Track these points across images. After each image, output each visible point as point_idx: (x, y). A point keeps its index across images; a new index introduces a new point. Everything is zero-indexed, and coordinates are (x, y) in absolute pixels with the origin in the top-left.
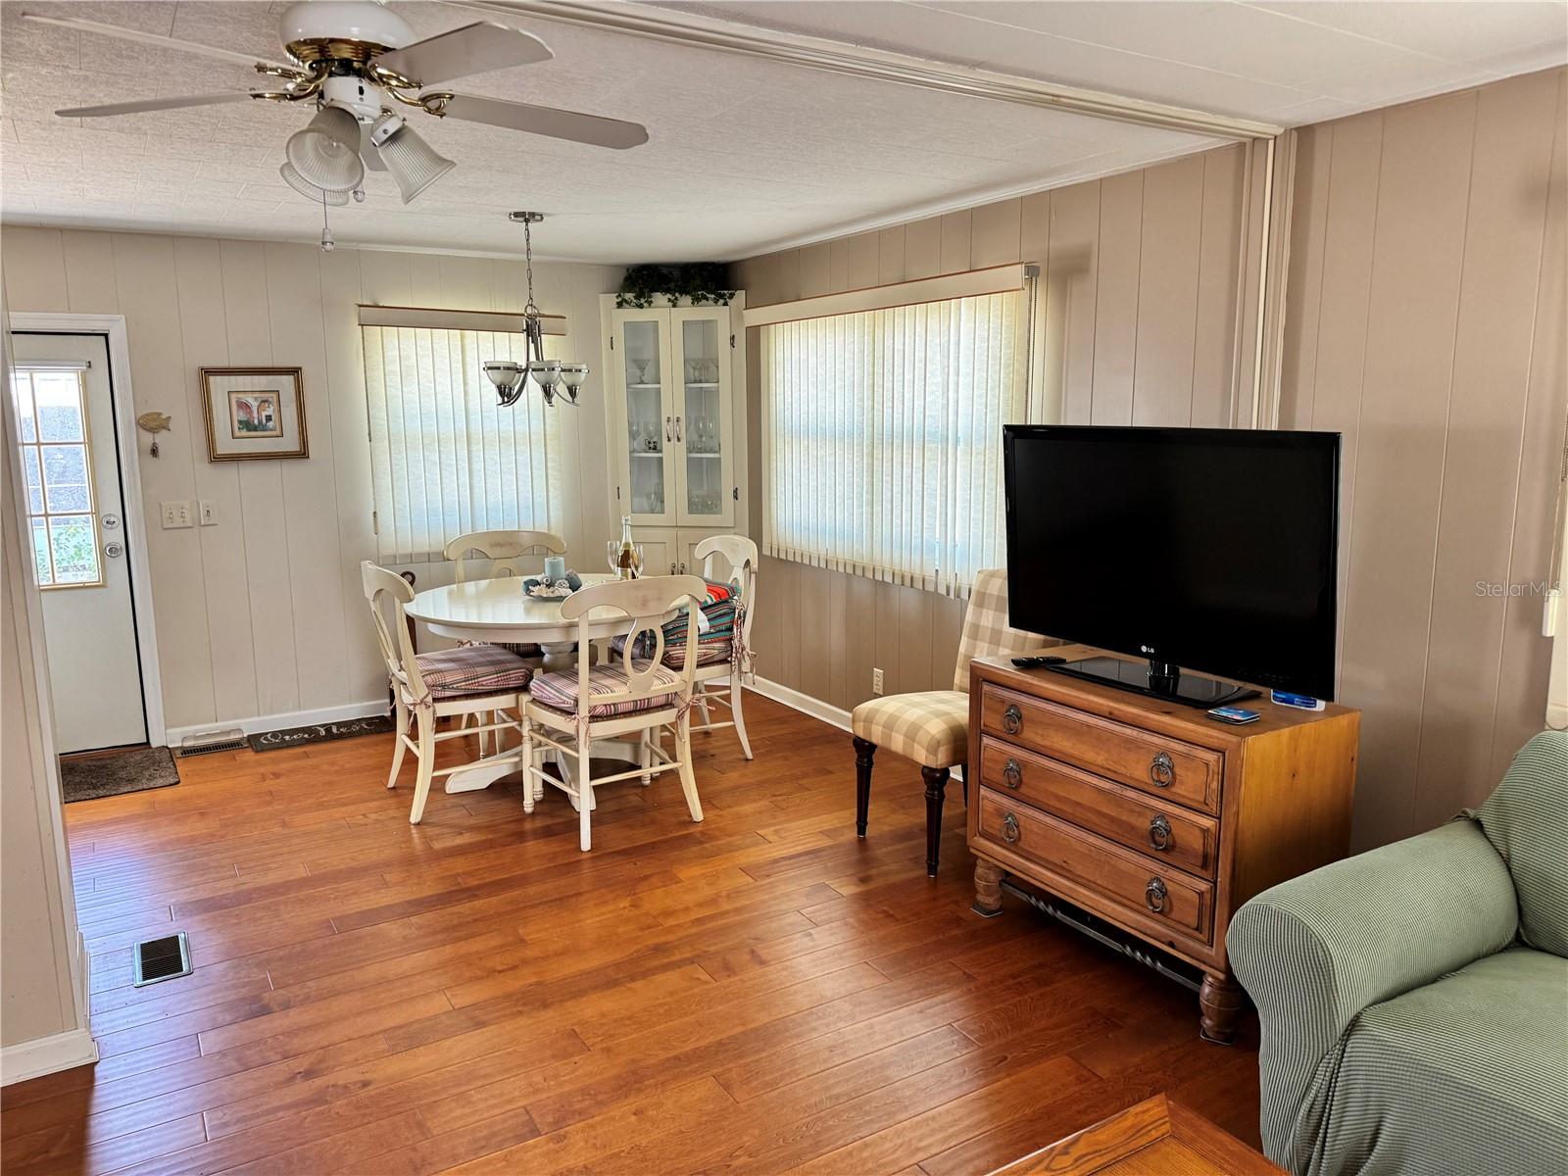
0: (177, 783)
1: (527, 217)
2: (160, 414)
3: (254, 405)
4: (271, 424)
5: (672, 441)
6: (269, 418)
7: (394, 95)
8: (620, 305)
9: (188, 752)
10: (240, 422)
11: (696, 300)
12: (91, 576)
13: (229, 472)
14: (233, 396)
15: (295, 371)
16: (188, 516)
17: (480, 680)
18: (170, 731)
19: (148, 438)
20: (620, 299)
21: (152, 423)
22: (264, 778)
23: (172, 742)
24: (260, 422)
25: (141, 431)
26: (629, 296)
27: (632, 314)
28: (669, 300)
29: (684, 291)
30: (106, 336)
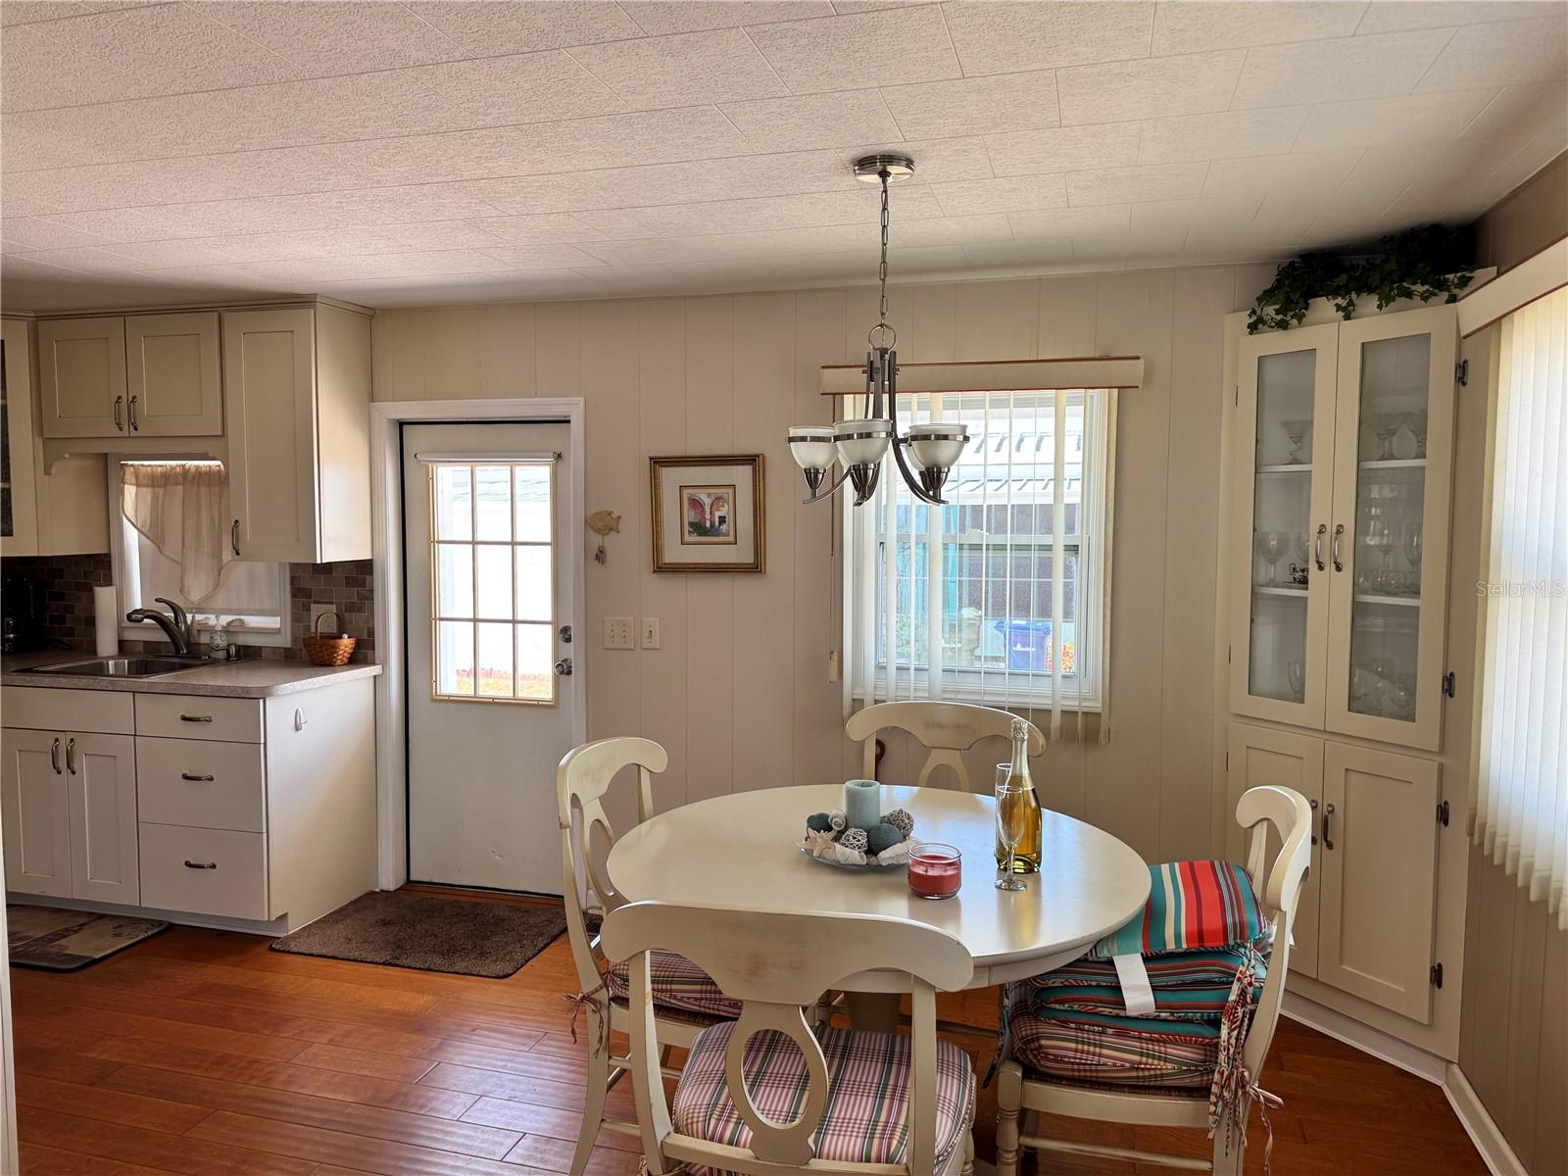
0: (512, 974)
2: (612, 512)
3: (707, 501)
4: (724, 527)
5: (1327, 569)
6: (722, 520)
8: (1253, 328)
10: (691, 524)
12: (544, 692)
13: (673, 587)
14: (686, 492)
16: (629, 636)
19: (596, 540)
20: (1254, 318)
21: (601, 524)
24: (712, 525)
25: (592, 533)
26: (1270, 311)
27: (1273, 342)
28: (1339, 307)
29: (1365, 287)
30: (568, 423)
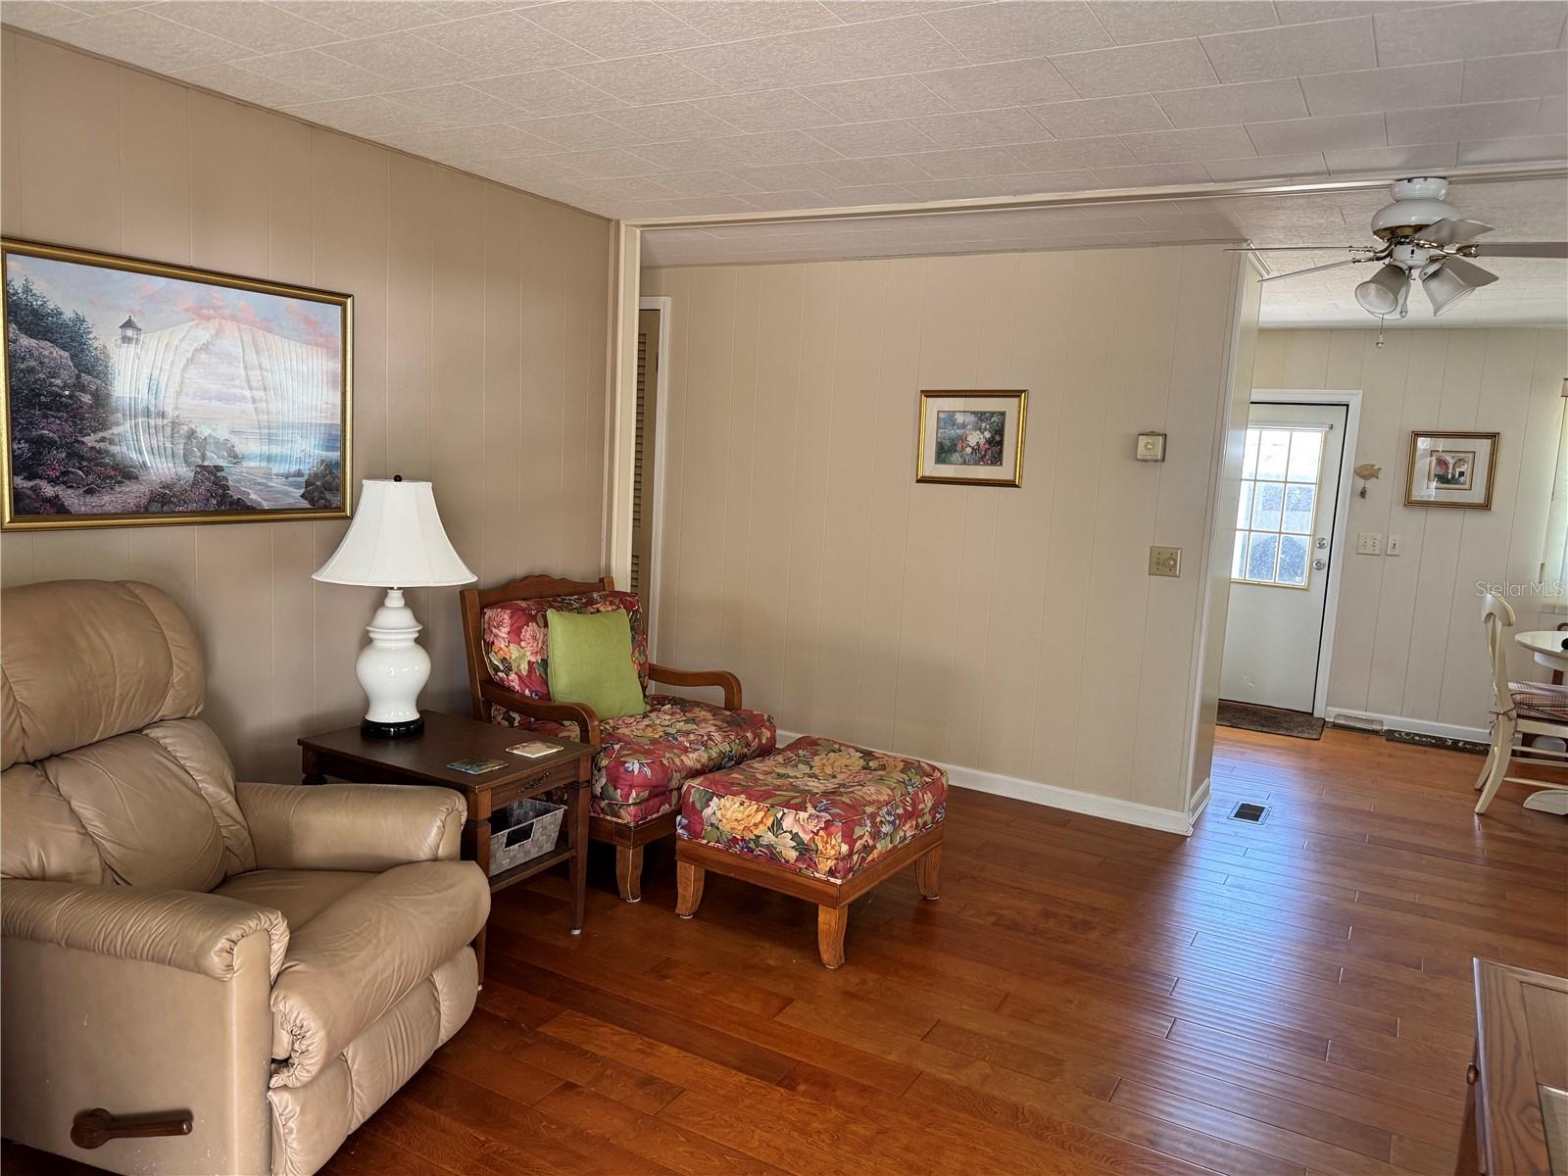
0: (1318, 739)
2: (1374, 466)
3: (1451, 462)
4: (1462, 479)
6: (1462, 474)
9: (1336, 726)
10: (1437, 476)
12: (1300, 580)
13: (1418, 516)
14: (1435, 454)
15: (1493, 436)
16: (1378, 546)
18: (1329, 708)
19: (1361, 483)
21: (1367, 473)
23: (1329, 717)
24: (1453, 477)
25: (1357, 478)
30: (1348, 406)
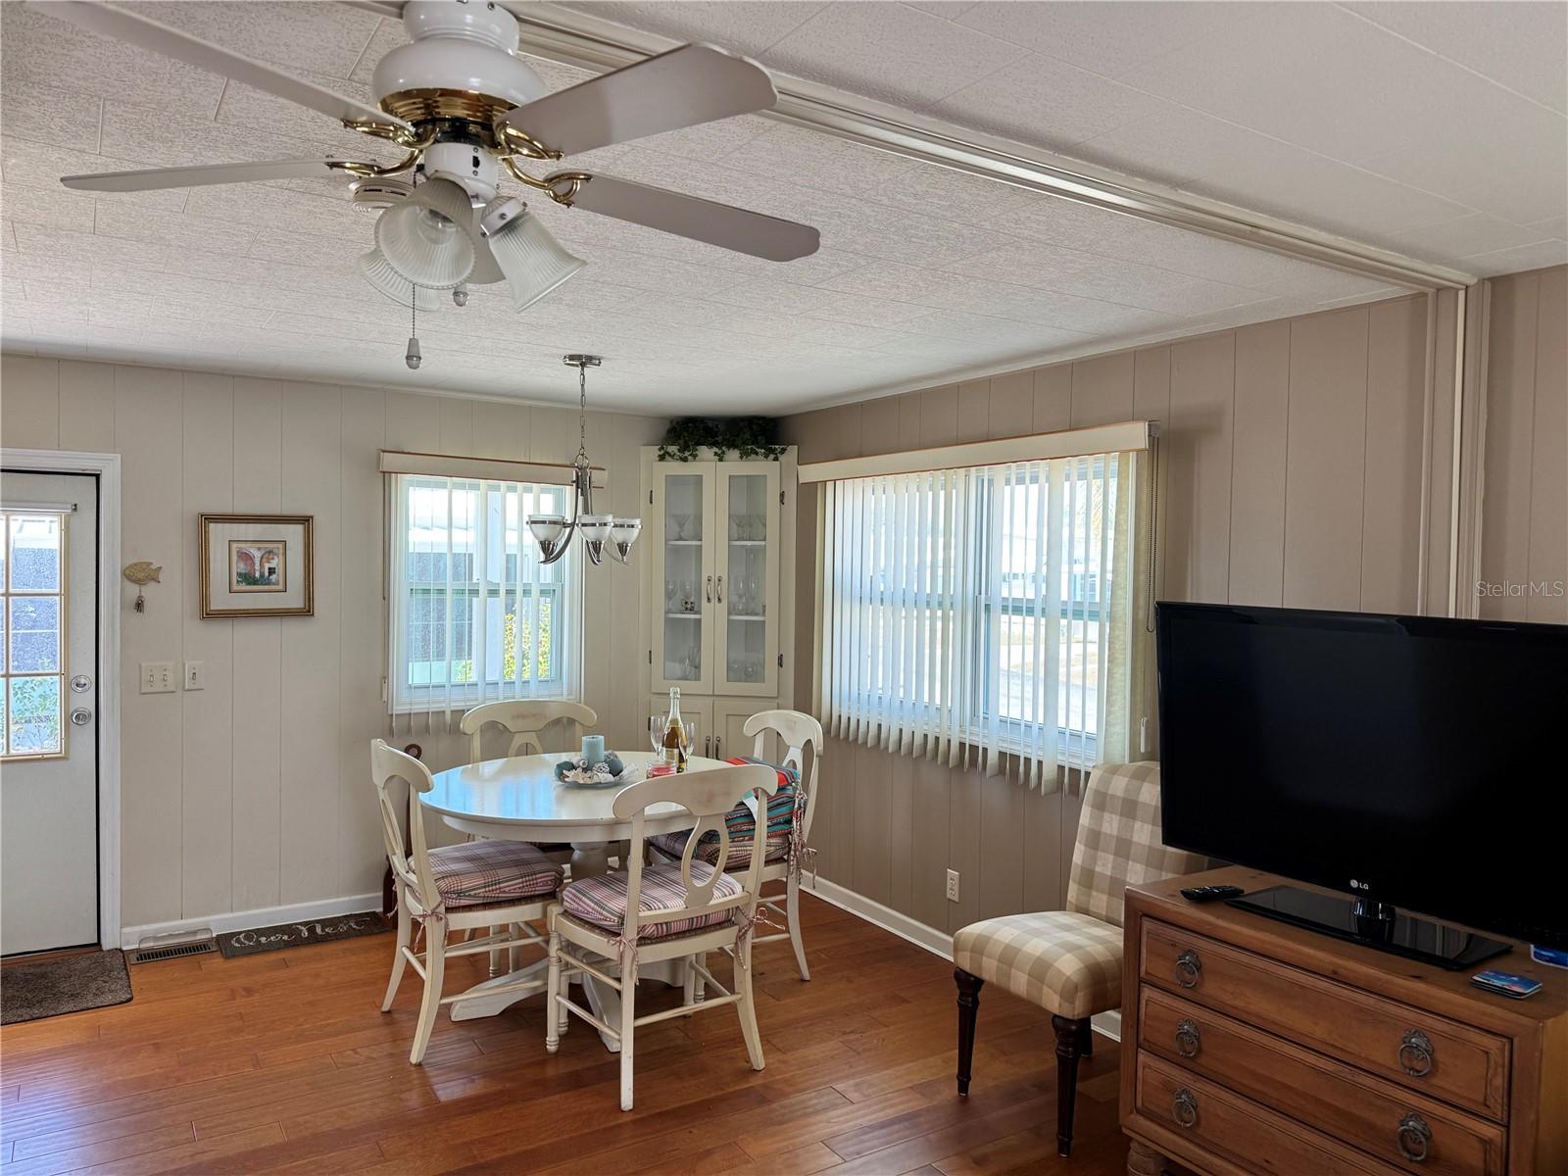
0: (130, 999)
1: (583, 361)
2: (151, 564)
3: (257, 555)
4: (273, 577)
5: (712, 603)
6: (272, 571)
7: (515, 173)
8: (662, 458)
9: (146, 956)
10: (239, 575)
11: (745, 455)
12: (52, 745)
13: (221, 631)
14: (234, 546)
15: (306, 521)
16: (170, 678)
17: (502, 885)
18: (126, 930)
19: (133, 590)
20: (662, 452)
21: (139, 574)
22: (233, 995)
23: (128, 943)
24: (262, 575)
25: (127, 583)
26: (672, 449)
27: (675, 468)
28: (716, 454)
29: (732, 445)
30: (98, 477)
